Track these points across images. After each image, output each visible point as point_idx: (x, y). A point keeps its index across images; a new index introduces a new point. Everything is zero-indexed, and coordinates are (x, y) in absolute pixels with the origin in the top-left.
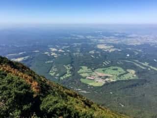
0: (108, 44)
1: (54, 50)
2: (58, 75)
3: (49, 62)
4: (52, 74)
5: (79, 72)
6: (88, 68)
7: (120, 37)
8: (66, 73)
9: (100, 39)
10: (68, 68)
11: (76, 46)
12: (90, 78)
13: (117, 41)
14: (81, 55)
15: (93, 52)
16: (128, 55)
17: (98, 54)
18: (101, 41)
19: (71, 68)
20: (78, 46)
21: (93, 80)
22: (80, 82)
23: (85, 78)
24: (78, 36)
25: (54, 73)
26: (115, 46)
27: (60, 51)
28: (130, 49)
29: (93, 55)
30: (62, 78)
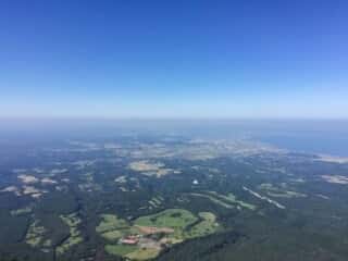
0: (153, 160)
1: (29, 179)
2: (48, 243)
3: (19, 211)
4: (33, 243)
5: (98, 229)
6: (119, 218)
7: (172, 144)
8: (69, 235)
9: (133, 149)
10: (72, 221)
11: (83, 167)
12: (126, 241)
13: (170, 152)
14: (99, 188)
15: (122, 179)
16: (196, 182)
17: (135, 183)
18: (137, 154)
19: (79, 221)
20: (87, 169)
21: (135, 244)
22: (107, 253)
23: (114, 242)
24: (86, 145)
25: (38, 239)
26: (168, 164)
27: (45, 181)
28: (196, 167)
29: (125, 185)
30: (60, 250)
